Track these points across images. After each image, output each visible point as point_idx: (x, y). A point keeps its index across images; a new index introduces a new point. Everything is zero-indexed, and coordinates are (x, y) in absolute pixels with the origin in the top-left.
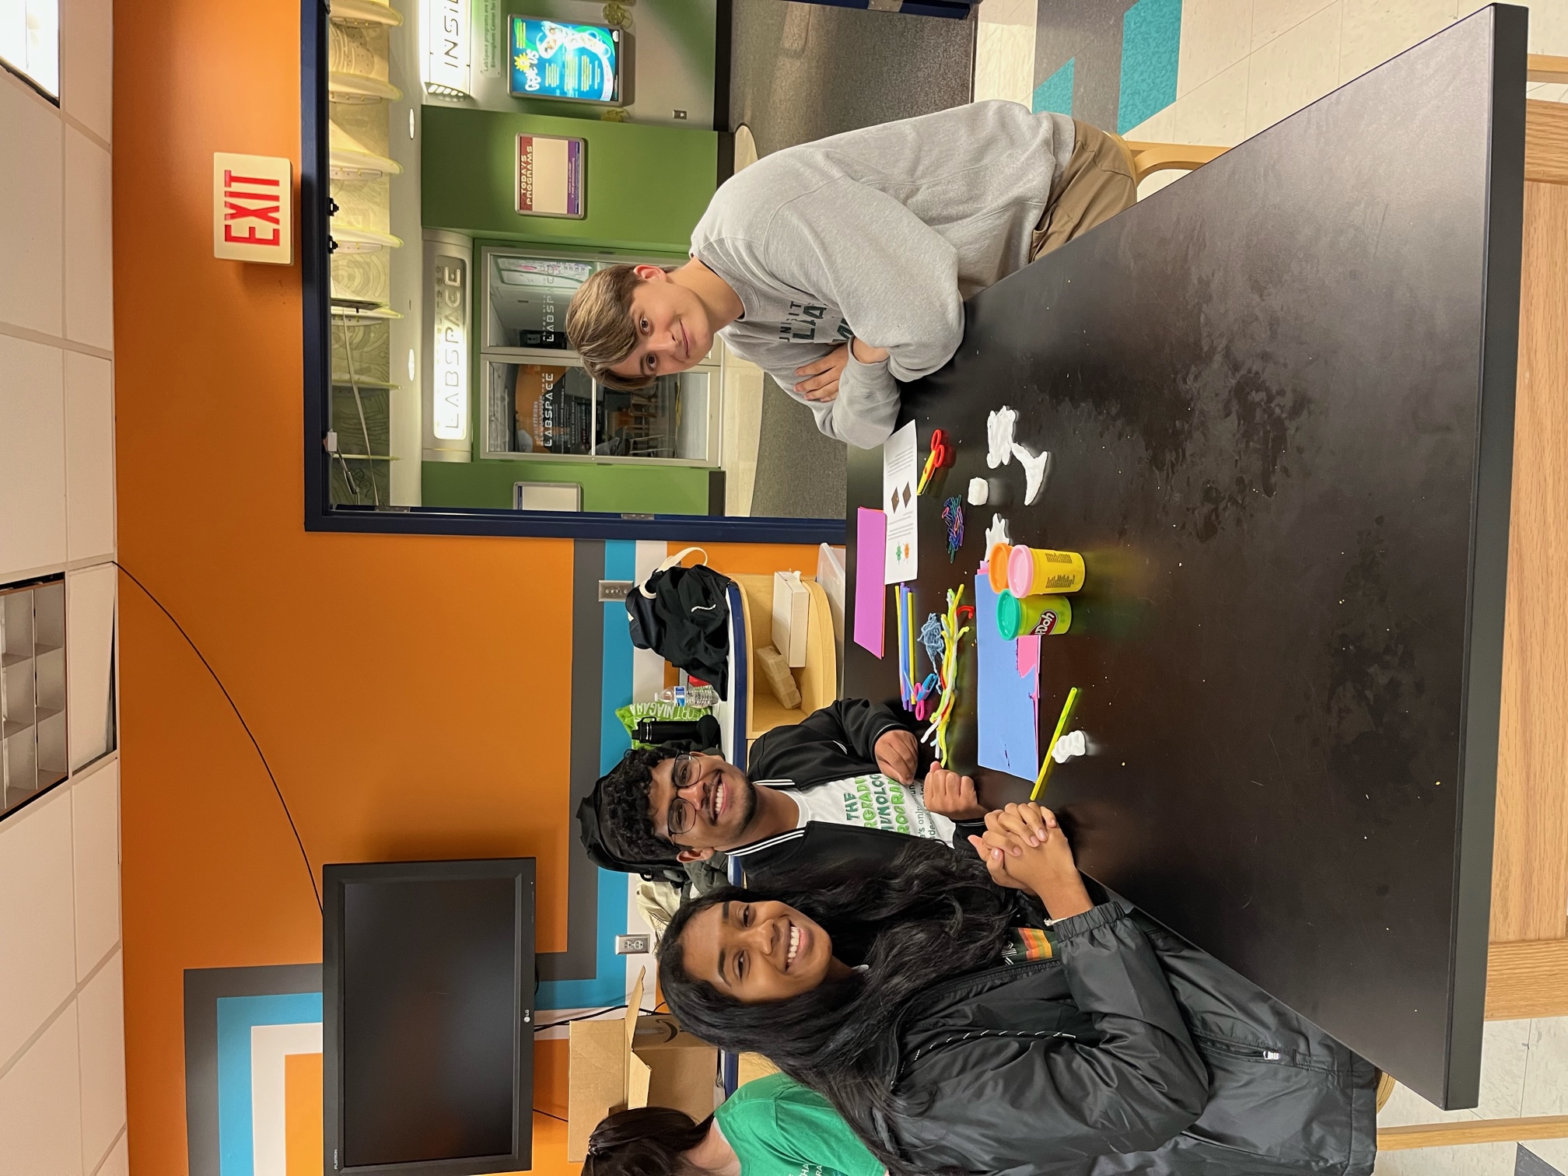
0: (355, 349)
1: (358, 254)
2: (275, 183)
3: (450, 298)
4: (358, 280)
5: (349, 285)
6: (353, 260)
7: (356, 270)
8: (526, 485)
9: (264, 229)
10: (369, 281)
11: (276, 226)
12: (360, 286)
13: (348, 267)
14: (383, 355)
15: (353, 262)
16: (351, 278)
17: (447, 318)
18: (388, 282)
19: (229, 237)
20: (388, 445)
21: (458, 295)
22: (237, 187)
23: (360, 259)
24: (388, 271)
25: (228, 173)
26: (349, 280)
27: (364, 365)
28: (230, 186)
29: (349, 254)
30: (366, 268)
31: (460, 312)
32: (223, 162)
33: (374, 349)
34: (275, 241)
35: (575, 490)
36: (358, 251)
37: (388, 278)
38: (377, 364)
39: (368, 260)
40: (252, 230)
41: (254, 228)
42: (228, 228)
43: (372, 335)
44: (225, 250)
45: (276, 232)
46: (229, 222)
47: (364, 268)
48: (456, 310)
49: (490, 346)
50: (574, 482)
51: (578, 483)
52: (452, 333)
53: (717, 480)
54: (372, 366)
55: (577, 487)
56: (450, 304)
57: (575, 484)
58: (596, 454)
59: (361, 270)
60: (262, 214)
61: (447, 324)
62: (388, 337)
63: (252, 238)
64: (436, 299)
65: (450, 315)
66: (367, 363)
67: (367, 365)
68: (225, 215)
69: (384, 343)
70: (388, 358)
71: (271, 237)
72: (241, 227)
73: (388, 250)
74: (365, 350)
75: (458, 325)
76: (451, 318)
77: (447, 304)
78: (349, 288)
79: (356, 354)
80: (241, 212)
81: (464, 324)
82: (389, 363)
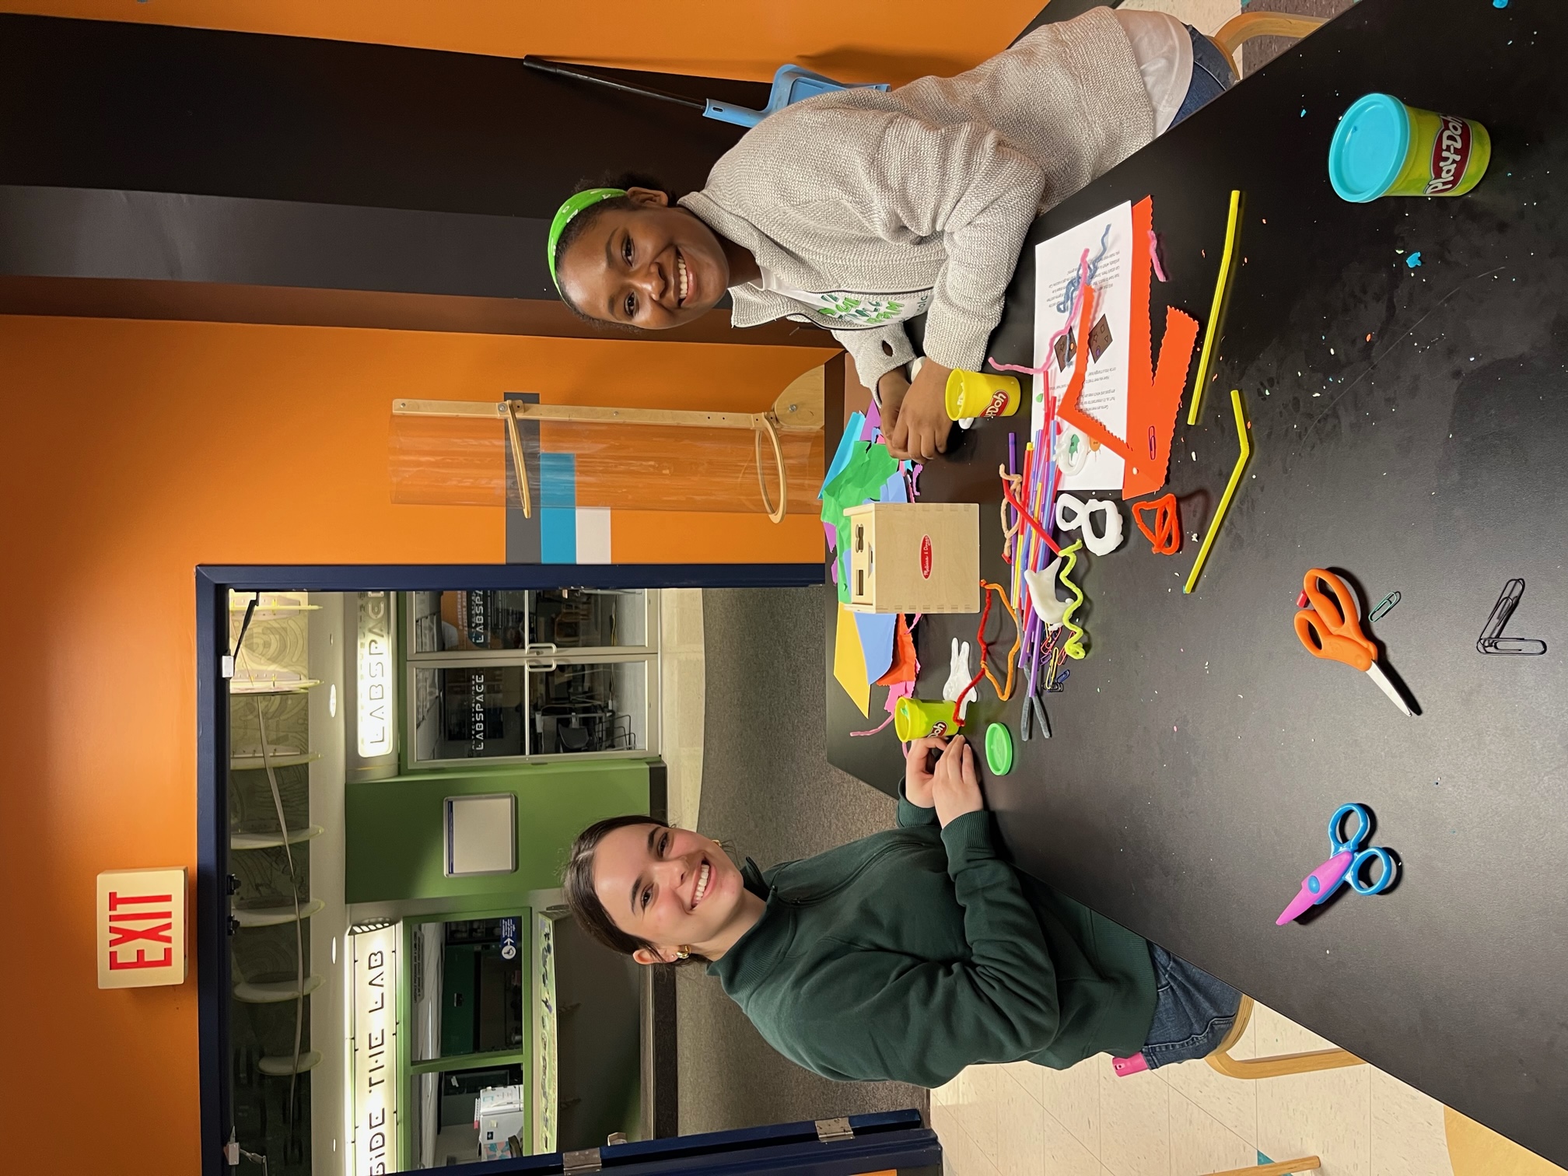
0: (271, 718)
1: (275, 620)
2: (167, 898)
3: (373, 609)
4: (274, 645)
5: (264, 652)
6: (269, 626)
7: (272, 636)
8: (457, 800)
9: (154, 950)
10: (286, 647)
11: (167, 945)
12: (276, 653)
13: (264, 634)
14: (301, 721)
15: (268, 628)
16: (267, 645)
17: (370, 631)
18: (306, 648)
19: (114, 964)
20: (308, 815)
21: (382, 606)
22: (122, 909)
23: (276, 625)
24: (306, 634)
25: (112, 895)
26: (264, 647)
27: (282, 734)
28: (115, 909)
29: (266, 621)
30: (283, 634)
31: (384, 623)
32: (107, 883)
33: (292, 716)
34: (167, 961)
35: (509, 800)
36: (275, 617)
37: (306, 643)
38: (296, 732)
39: (284, 625)
40: (140, 953)
41: (143, 951)
42: (113, 955)
43: (290, 702)
44: (109, 979)
45: (168, 952)
46: (113, 949)
47: (280, 635)
48: (380, 621)
49: (417, 652)
50: (508, 791)
51: (512, 792)
52: (376, 645)
53: (658, 776)
54: (290, 735)
55: (511, 796)
56: (374, 617)
57: (508, 794)
58: (530, 754)
59: (277, 637)
60: (152, 934)
61: (372, 637)
62: (307, 702)
63: (141, 962)
64: (359, 614)
65: (374, 627)
66: (283, 732)
67: (285, 734)
68: (110, 941)
69: (302, 709)
70: (308, 725)
71: (162, 958)
72: (127, 952)
73: (306, 613)
74: (282, 718)
75: (382, 636)
76: (375, 630)
77: (371, 618)
78: (263, 656)
79: (272, 723)
80: (129, 936)
81: (388, 633)
82: (308, 730)
